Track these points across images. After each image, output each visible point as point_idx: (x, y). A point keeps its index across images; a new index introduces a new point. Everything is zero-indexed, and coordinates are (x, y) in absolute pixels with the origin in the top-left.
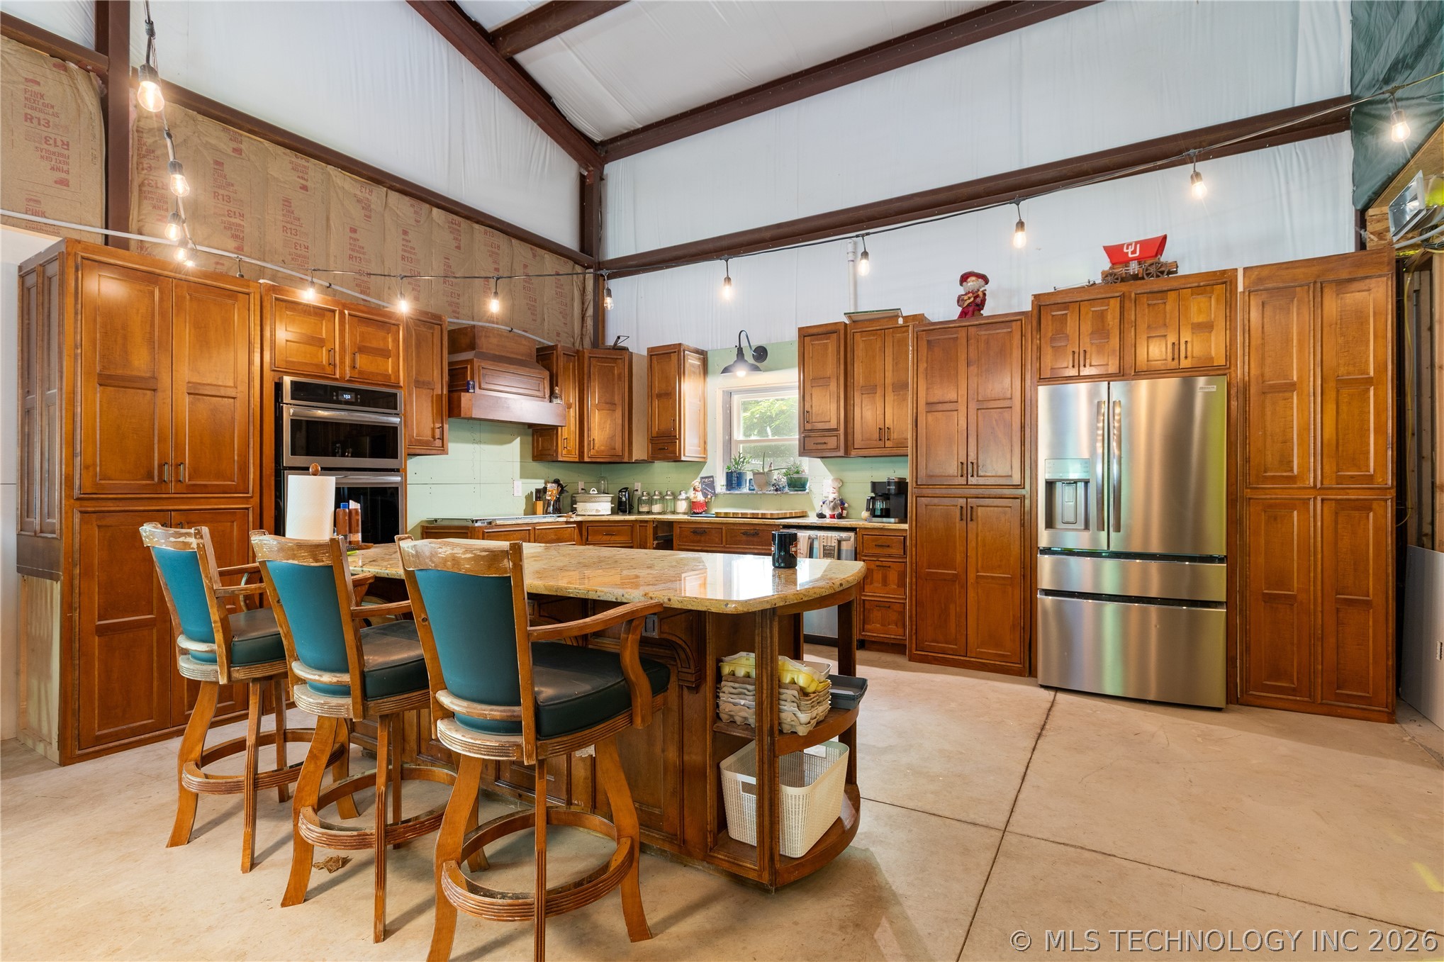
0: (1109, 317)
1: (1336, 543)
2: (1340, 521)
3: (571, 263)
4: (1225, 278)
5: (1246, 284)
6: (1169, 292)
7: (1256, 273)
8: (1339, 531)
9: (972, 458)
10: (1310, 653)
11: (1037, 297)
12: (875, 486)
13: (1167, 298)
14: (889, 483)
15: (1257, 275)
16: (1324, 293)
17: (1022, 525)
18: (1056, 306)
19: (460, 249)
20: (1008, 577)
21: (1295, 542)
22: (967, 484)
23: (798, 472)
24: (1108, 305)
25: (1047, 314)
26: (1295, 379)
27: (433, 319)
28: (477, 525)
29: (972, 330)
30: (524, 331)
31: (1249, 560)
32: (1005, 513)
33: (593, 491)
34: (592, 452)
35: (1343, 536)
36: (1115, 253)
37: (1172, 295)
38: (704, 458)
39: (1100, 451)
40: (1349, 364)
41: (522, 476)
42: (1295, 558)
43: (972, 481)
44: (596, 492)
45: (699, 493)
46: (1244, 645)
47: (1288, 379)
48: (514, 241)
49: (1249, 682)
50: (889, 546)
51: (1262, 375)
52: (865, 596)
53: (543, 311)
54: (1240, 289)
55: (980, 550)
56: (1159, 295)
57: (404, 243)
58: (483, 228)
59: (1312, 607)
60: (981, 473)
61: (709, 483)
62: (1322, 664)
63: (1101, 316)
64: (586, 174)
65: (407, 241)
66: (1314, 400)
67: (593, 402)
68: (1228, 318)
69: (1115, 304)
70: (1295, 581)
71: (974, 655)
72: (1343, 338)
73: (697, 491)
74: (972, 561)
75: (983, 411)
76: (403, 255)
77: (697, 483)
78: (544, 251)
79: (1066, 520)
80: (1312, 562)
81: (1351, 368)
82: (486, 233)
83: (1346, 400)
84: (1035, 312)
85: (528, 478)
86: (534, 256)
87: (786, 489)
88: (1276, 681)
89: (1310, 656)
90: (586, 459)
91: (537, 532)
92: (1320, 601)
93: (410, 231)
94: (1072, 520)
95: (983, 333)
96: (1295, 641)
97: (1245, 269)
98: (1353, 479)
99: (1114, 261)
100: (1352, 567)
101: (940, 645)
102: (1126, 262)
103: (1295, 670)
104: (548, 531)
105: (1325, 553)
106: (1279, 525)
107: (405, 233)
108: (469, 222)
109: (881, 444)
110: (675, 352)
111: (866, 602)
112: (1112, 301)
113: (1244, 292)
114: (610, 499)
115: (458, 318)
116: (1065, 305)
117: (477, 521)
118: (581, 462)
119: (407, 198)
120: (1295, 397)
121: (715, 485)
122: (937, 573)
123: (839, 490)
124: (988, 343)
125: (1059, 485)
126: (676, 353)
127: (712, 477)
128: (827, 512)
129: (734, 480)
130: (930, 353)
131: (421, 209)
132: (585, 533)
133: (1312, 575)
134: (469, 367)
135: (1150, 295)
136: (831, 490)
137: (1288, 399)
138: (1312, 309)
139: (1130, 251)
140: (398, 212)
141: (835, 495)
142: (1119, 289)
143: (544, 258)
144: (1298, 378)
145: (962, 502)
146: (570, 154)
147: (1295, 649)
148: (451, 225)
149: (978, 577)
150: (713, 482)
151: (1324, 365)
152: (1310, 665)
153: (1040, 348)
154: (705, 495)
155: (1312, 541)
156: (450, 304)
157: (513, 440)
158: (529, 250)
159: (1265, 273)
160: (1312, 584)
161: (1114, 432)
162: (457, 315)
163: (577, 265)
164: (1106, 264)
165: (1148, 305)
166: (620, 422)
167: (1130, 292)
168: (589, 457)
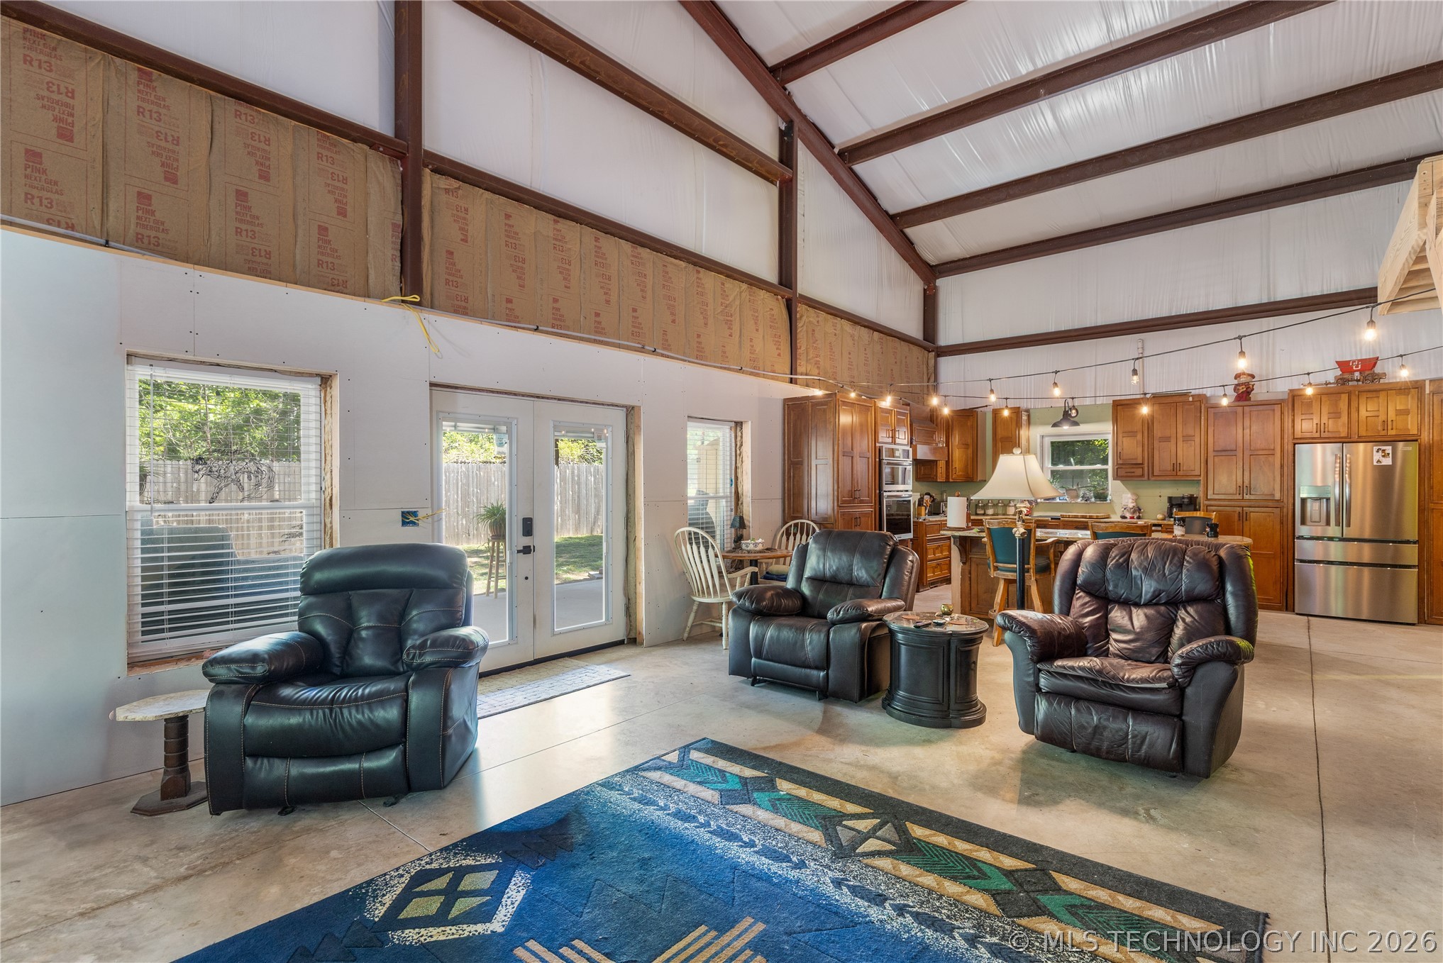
0: (1341, 405)
3: (916, 348)
4: (1417, 385)
5: (1431, 389)
6: (1381, 392)
7: (1437, 383)
9: (1246, 483)
11: (1291, 391)
12: (1170, 499)
13: (1379, 395)
14: (1183, 498)
17: (1282, 523)
20: (1271, 553)
22: (1243, 499)
23: (1103, 489)
24: (1340, 396)
25: (1298, 400)
31: (1432, 543)
32: (1269, 516)
34: (955, 476)
36: (1344, 366)
37: (1382, 394)
39: (1337, 480)
43: (1246, 497)
54: (1427, 392)
56: (1374, 392)
60: (1252, 492)
63: (1336, 404)
64: (927, 286)
67: (955, 444)
68: (1419, 408)
69: (1344, 396)
75: (1254, 456)
79: (1313, 520)
84: (1291, 399)
87: (1093, 500)
94: (1318, 520)
95: (1254, 409)
97: (1430, 380)
99: (1343, 370)
102: (1352, 372)
109: (1174, 473)
112: (1342, 394)
113: (1430, 394)
118: (947, 482)
119: (866, 329)
123: (1136, 501)
124: (1257, 416)
125: (1309, 501)
128: (1128, 515)
130: (1216, 421)
135: (1368, 392)
136: (1131, 501)
139: (1354, 365)
141: (1134, 504)
142: (1347, 388)
145: (1239, 509)
153: (1293, 421)
161: (1347, 469)
163: (920, 349)
164: (1337, 372)
167: (1355, 391)
168: (952, 479)
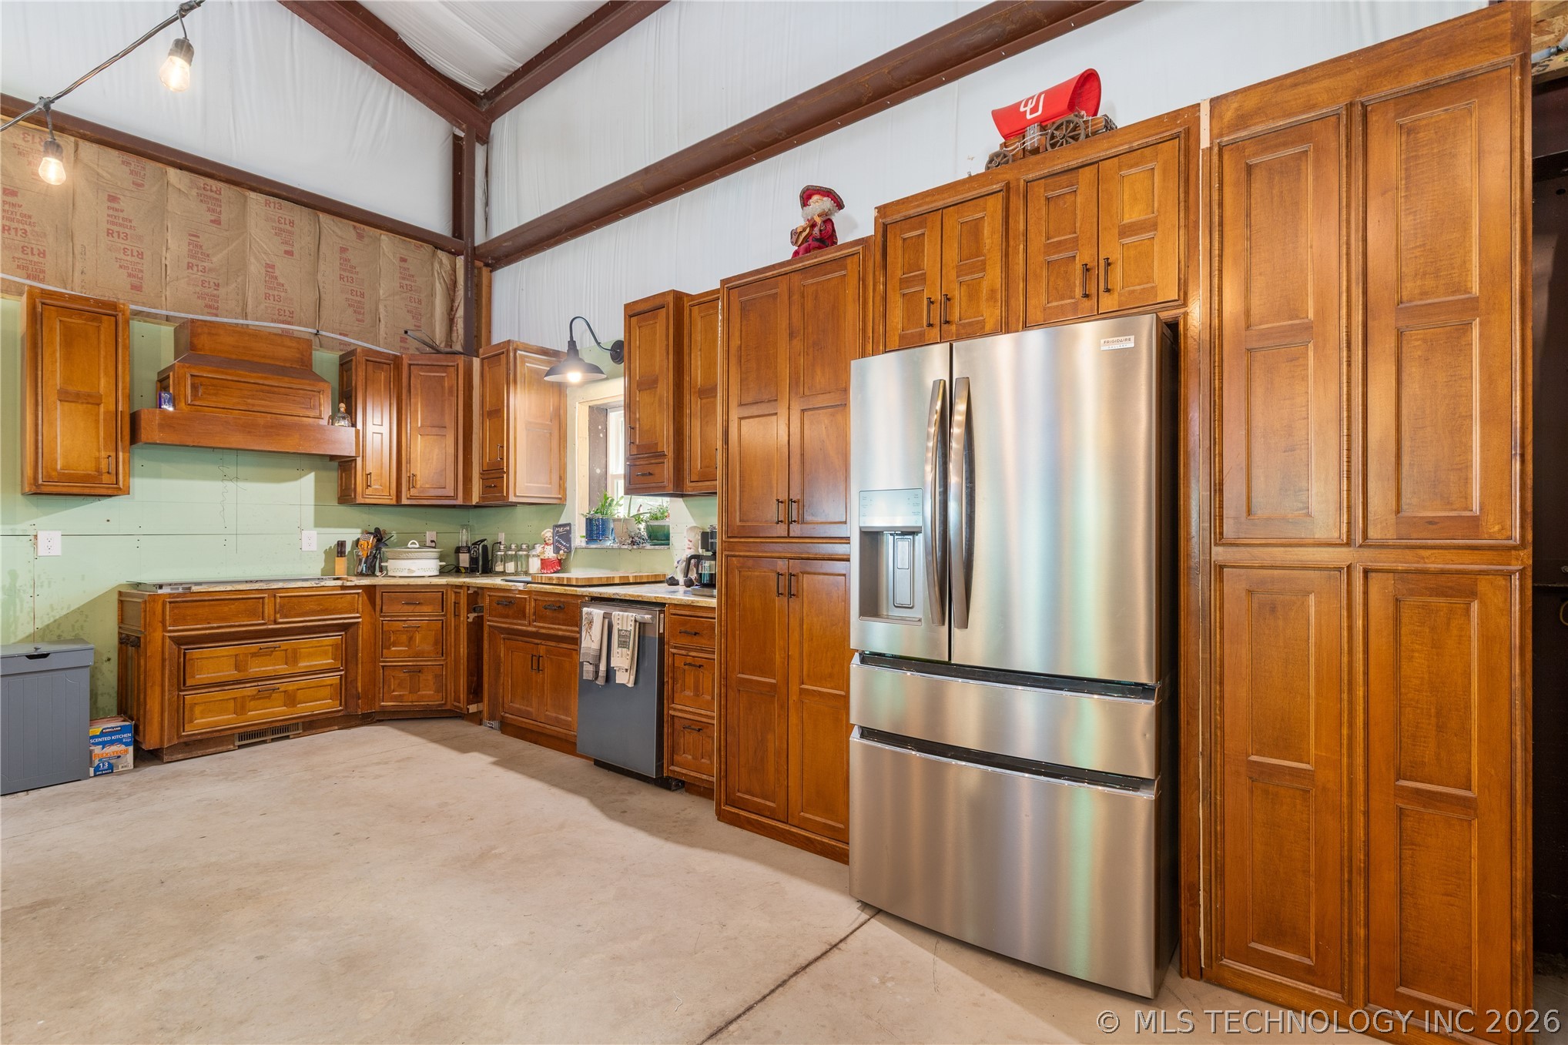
0: (986, 232)
1: (1397, 667)
2: (1405, 620)
3: (429, 248)
4: (1177, 126)
5: (1216, 131)
6: (1081, 170)
7: (1235, 105)
8: (1404, 639)
9: (796, 493)
10: (1342, 899)
11: (882, 210)
13: (1078, 183)
15: (1237, 110)
16: (1370, 124)
18: (909, 221)
19: (220, 224)
20: (840, 695)
21: (1312, 660)
22: (789, 536)
23: (659, 518)
24: (984, 209)
25: (895, 237)
26: (1311, 315)
27: (99, 307)
28: (160, 592)
29: (796, 277)
30: (340, 334)
31: (1222, 691)
32: (838, 586)
33: (413, 544)
34: (413, 492)
35: (1413, 651)
36: (1007, 119)
37: (1088, 174)
38: (560, 499)
40: (1425, 274)
41: (318, 523)
42: (1312, 693)
43: (795, 530)
44: (418, 546)
45: (549, 547)
46: (1213, 864)
47: (1297, 317)
48: (321, 215)
49: (1223, 941)
50: (696, 634)
51: (1247, 313)
52: (675, 710)
53: (377, 309)
54: (1205, 143)
55: (806, 646)
56: (1064, 177)
57: (111, 212)
58: (261, 198)
59: (1345, 800)
60: (807, 517)
61: (563, 534)
62: (1367, 925)
63: (974, 230)
64: (462, 134)
65: (117, 210)
66: (1349, 357)
67: (413, 425)
68: (1182, 204)
69: (995, 205)
70: (1312, 742)
71: (796, 822)
72: (1411, 217)
73: (547, 544)
74: (794, 664)
75: (810, 413)
76: (108, 229)
77: (548, 533)
78: (379, 231)
79: (899, 601)
80: (1345, 703)
81: (1430, 283)
82: (267, 204)
83: (1419, 353)
84: (880, 236)
85: (329, 526)
86: (360, 236)
87: (645, 542)
88: (1276, 947)
89: (1342, 904)
90: (404, 501)
91: (278, 600)
92: (1360, 788)
93: (122, 197)
94: (907, 601)
95: (810, 281)
96: (1312, 868)
97: (1215, 102)
98: (1434, 527)
99: (1007, 132)
100: (1433, 720)
101: (755, 799)
102: (1021, 133)
103: (1313, 930)
104: (303, 599)
105: (1372, 687)
106: (1281, 623)
107: (113, 199)
108: (238, 189)
110: (503, 353)
111: (676, 720)
112: (991, 200)
113: (1211, 148)
114: (435, 555)
115: (217, 315)
116: (920, 219)
117: (161, 587)
118: (399, 505)
119: (114, 153)
120: (1311, 354)
121: (572, 536)
122: (751, 681)
124: (816, 296)
126: (505, 355)
127: (569, 525)
128: (680, 577)
129: (596, 529)
130: (744, 323)
131: (144, 168)
132: (378, 601)
133: (1345, 731)
134: (171, 374)
135: (1049, 181)
136: (688, 544)
137: (1298, 359)
138: (1344, 162)
139: (1028, 109)
140: (100, 171)
141: (691, 552)
142: (1000, 177)
143: (379, 240)
144: (1316, 313)
145: (782, 565)
146: (431, 108)
147: (1312, 884)
148: (202, 192)
149: (802, 691)
150: (569, 532)
151: (1370, 280)
152: (1342, 923)
153: (885, 299)
154: (557, 550)
155: (1345, 659)
156: (201, 297)
157: (301, 477)
158: (351, 229)
159: (1252, 102)
160: (1345, 751)
162: (214, 311)
163: (439, 251)
164: (994, 141)
165: (1048, 199)
166: (451, 450)
167: (1018, 180)
168: (408, 499)
